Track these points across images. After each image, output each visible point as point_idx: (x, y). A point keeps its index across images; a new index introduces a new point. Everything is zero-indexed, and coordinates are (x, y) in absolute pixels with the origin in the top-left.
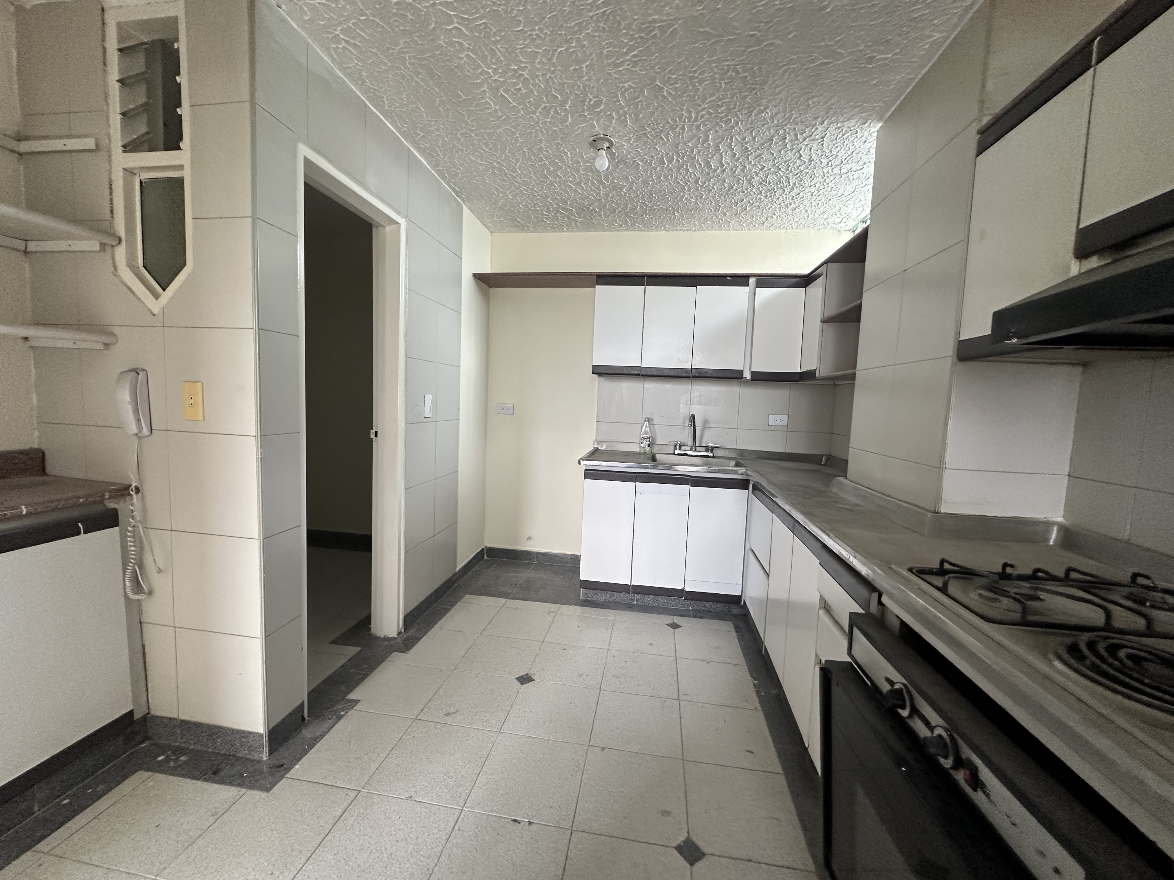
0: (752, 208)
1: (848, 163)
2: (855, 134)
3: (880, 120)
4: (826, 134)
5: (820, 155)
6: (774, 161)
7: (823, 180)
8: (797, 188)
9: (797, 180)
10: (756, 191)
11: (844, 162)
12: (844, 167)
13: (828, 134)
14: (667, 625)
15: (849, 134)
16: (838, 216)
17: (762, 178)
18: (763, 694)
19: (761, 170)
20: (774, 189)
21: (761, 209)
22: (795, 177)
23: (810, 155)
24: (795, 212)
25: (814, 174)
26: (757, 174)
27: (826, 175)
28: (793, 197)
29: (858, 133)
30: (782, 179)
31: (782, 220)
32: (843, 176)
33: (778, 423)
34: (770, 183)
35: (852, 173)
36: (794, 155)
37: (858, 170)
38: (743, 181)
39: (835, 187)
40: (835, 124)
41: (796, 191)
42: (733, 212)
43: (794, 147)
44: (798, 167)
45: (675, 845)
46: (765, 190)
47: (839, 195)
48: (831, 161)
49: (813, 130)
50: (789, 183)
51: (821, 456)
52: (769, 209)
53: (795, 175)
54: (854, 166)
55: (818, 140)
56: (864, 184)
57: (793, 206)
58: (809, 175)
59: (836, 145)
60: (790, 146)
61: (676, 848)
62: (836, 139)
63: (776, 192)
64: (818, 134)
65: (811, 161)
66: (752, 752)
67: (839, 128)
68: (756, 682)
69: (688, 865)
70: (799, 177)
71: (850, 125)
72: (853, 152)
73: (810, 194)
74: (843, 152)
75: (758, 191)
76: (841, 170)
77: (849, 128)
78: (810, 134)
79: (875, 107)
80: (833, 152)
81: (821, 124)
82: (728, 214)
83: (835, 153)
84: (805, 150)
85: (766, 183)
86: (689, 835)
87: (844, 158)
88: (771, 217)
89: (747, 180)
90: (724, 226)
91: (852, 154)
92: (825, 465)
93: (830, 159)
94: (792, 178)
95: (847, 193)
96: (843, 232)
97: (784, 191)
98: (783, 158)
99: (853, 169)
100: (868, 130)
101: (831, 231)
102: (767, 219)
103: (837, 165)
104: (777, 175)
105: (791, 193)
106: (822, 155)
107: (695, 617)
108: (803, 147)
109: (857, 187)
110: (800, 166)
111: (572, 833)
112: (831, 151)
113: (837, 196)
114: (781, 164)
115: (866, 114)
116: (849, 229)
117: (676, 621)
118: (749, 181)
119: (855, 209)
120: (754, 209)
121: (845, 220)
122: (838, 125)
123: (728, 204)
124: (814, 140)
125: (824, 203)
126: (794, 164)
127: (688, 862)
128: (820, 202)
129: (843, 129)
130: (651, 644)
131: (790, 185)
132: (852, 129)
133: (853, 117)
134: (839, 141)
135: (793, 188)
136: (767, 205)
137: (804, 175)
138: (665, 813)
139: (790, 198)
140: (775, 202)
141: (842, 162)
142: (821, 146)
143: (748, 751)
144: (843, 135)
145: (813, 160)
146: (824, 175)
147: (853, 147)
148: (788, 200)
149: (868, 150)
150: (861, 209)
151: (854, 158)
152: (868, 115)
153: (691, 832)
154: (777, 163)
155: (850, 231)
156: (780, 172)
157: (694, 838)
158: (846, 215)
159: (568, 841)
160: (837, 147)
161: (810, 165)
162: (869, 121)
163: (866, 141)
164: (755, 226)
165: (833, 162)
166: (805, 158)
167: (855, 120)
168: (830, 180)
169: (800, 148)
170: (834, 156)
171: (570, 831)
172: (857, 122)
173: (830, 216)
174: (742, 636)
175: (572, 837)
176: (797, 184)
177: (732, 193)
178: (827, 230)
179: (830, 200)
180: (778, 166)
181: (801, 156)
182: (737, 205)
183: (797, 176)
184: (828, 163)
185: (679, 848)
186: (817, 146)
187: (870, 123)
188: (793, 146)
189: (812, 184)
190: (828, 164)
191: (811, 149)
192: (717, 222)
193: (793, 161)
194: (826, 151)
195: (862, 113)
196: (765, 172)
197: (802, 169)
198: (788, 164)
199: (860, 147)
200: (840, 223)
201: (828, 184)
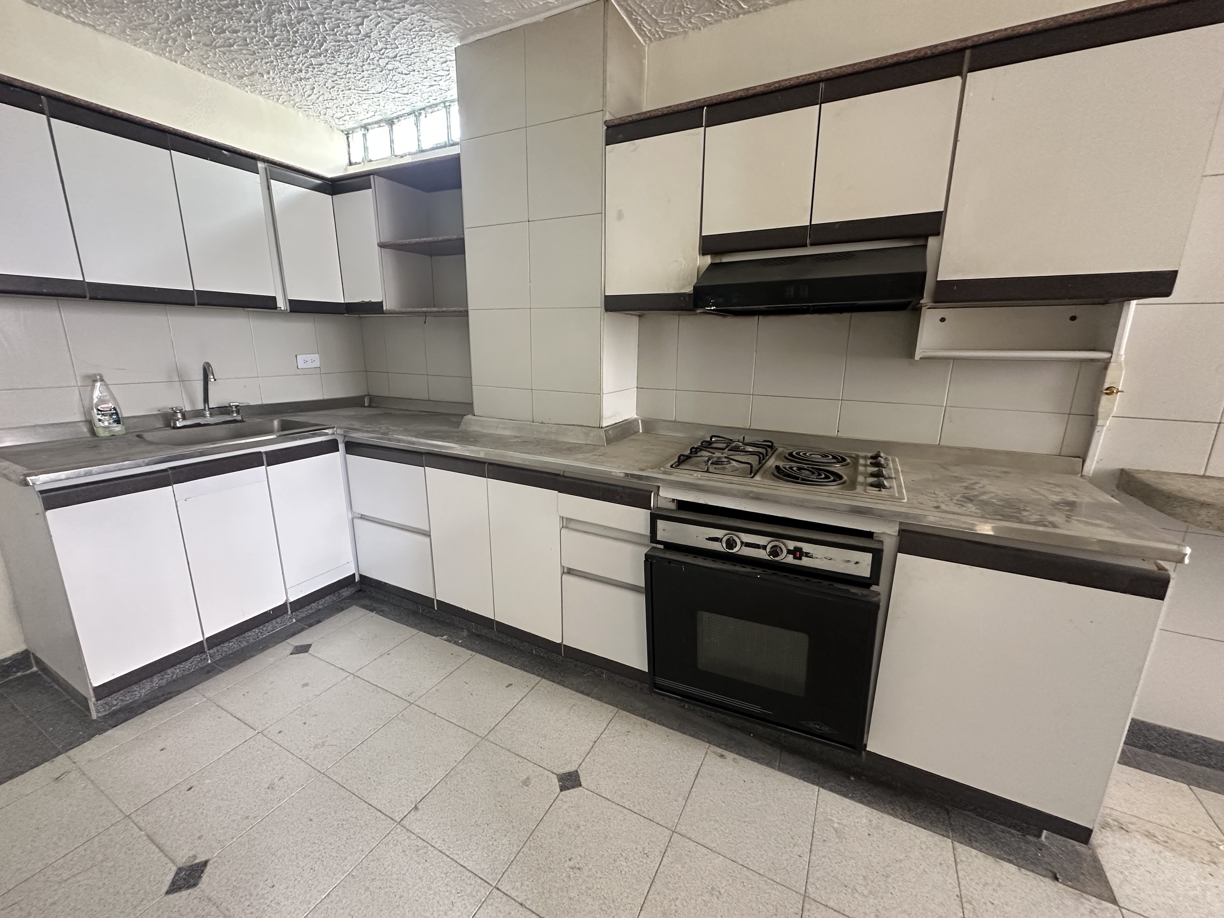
0: (241, 50)
1: (400, 62)
2: (431, 37)
3: (461, 38)
4: (406, 19)
5: (382, 36)
6: (326, 9)
7: (361, 64)
8: (325, 56)
9: (333, 48)
10: (268, 31)
11: (398, 58)
12: (393, 63)
13: (408, 20)
14: (291, 654)
15: (426, 33)
16: (343, 110)
17: (291, 20)
18: (460, 641)
19: (300, 9)
20: (296, 42)
21: (254, 56)
22: (334, 43)
23: (371, 29)
24: (297, 83)
25: (357, 53)
26: (289, 12)
27: (369, 61)
28: (312, 64)
29: (434, 38)
30: (316, 35)
31: (271, 85)
32: (384, 72)
33: (309, 365)
34: (297, 31)
35: (394, 73)
36: (356, 18)
37: (402, 74)
38: (261, 8)
39: (366, 78)
40: (423, 14)
41: (322, 59)
42: (207, 39)
43: (364, 9)
44: (348, 34)
45: (558, 790)
46: (283, 37)
47: (363, 89)
48: (386, 49)
49: (398, 5)
50: (322, 45)
51: (363, 397)
52: (267, 63)
53: (336, 41)
54: (403, 68)
55: (394, 19)
56: (396, 90)
57: (302, 75)
58: (351, 51)
59: (405, 36)
60: (360, 6)
61: (561, 790)
62: (410, 30)
63: (295, 47)
64: (399, 13)
65: (367, 35)
66: (510, 685)
67: (423, 21)
68: (445, 637)
69: (580, 788)
70: (339, 45)
71: (435, 25)
72: (413, 53)
73: (333, 71)
74: (406, 47)
75: (271, 32)
76: (387, 64)
77: (431, 27)
78: (393, 7)
79: (468, 24)
80: (396, 42)
81: (411, 6)
82: (193, 38)
83: (397, 44)
84: (371, 20)
85: (292, 29)
86: (556, 774)
87: (400, 54)
88: (260, 73)
89: (268, 11)
90: (170, 52)
91: (411, 54)
92: (370, 406)
93: (388, 46)
94: (330, 42)
95: (373, 91)
96: (335, 130)
97: (307, 51)
98: (339, 13)
99: (398, 70)
100: (444, 41)
101: (322, 123)
102: (252, 74)
103: (388, 57)
104: (314, 28)
105: (312, 59)
106: (384, 37)
107: (311, 626)
108: (373, 16)
109: (388, 89)
110: (350, 34)
111: (498, 889)
112: (395, 39)
113: (361, 89)
114: (331, 18)
115: (456, 25)
116: (343, 129)
117: (298, 644)
118: (269, 16)
119: (366, 111)
120: (244, 52)
121: (347, 118)
122: (425, 18)
123: (205, 24)
124: (390, 16)
125: (340, 90)
126: (345, 28)
127: (577, 787)
128: (337, 86)
129: (424, 25)
130: (306, 685)
131: (320, 49)
132: (433, 30)
133: (443, 20)
134: (412, 33)
135: (320, 55)
136: (269, 56)
137: (347, 47)
138: (526, 782)
139: (305, 65)
140: (283, 59)
141: (396, 57)
142: (390, 28)
143: (507, 687)
144: (420, 31)
145: (370, 37)
146: (367, 59)
147: (418, 48)
148: (301, 65)
149: (426, 60)
150: (373, 114)
151: (409, 59)
152: (455, 27)
153: (554, 771)
154: (328, 14)
155: (342, 131)
156: (321, 26)
157: (561, 771)
158: (353, 113)
159: (505, 897)
160: (405, 38)
161: (363, 40)
162: (451, 33)
163: (432, 50)
164: (226, 74)
165: (387, 51)
166: (363, 30)
167: (442, 24)
168: (368, 68)
169: (368, 14)
170: (393, 46)
171: (495, 890)
172: (442, 27)
173: (334, 107)
174: (382, 611)
175: (503, 890)
176: (329, 52)
177: (229, 13)
178: (318, 120)
179: (350, 89)
180: (325, 19)
181: (362, 24)
182: (219, 33)
183: (338, 44)
184: (382, 49)
185: (563, 788)
186: (387, 24)
187: (451, 36)
188: (363, 7)
189: (345, 62)
190: (380, 51)
191: (379, 23)
192: (162, 38)
193: (348, 24)
194: (391, 35)
195: (453, 21)
196: (303, 15)
197: (349, 39)
198: (339, 23)
199: (423, 52)
200: (339, 119)
201: (363, 71)
